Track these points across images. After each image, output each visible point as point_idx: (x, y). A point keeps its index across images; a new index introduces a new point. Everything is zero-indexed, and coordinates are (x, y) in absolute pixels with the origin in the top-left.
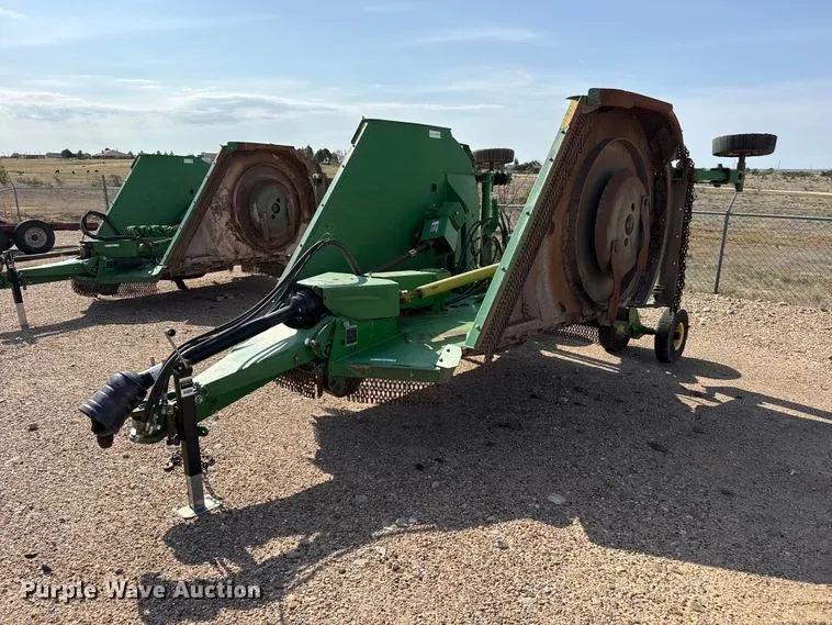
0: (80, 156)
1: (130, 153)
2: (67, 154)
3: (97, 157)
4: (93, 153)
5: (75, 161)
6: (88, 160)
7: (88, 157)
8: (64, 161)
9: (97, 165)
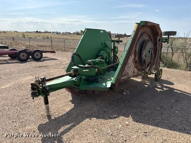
0: (40, 32)
1: (50, 32)
2: (37, 32)
3: (43, 32)
4: (42, 32)
5: (39, 33)
6: (41, 33)
7: (41, 32)
8: (37, 33)
9: (43, 34)
